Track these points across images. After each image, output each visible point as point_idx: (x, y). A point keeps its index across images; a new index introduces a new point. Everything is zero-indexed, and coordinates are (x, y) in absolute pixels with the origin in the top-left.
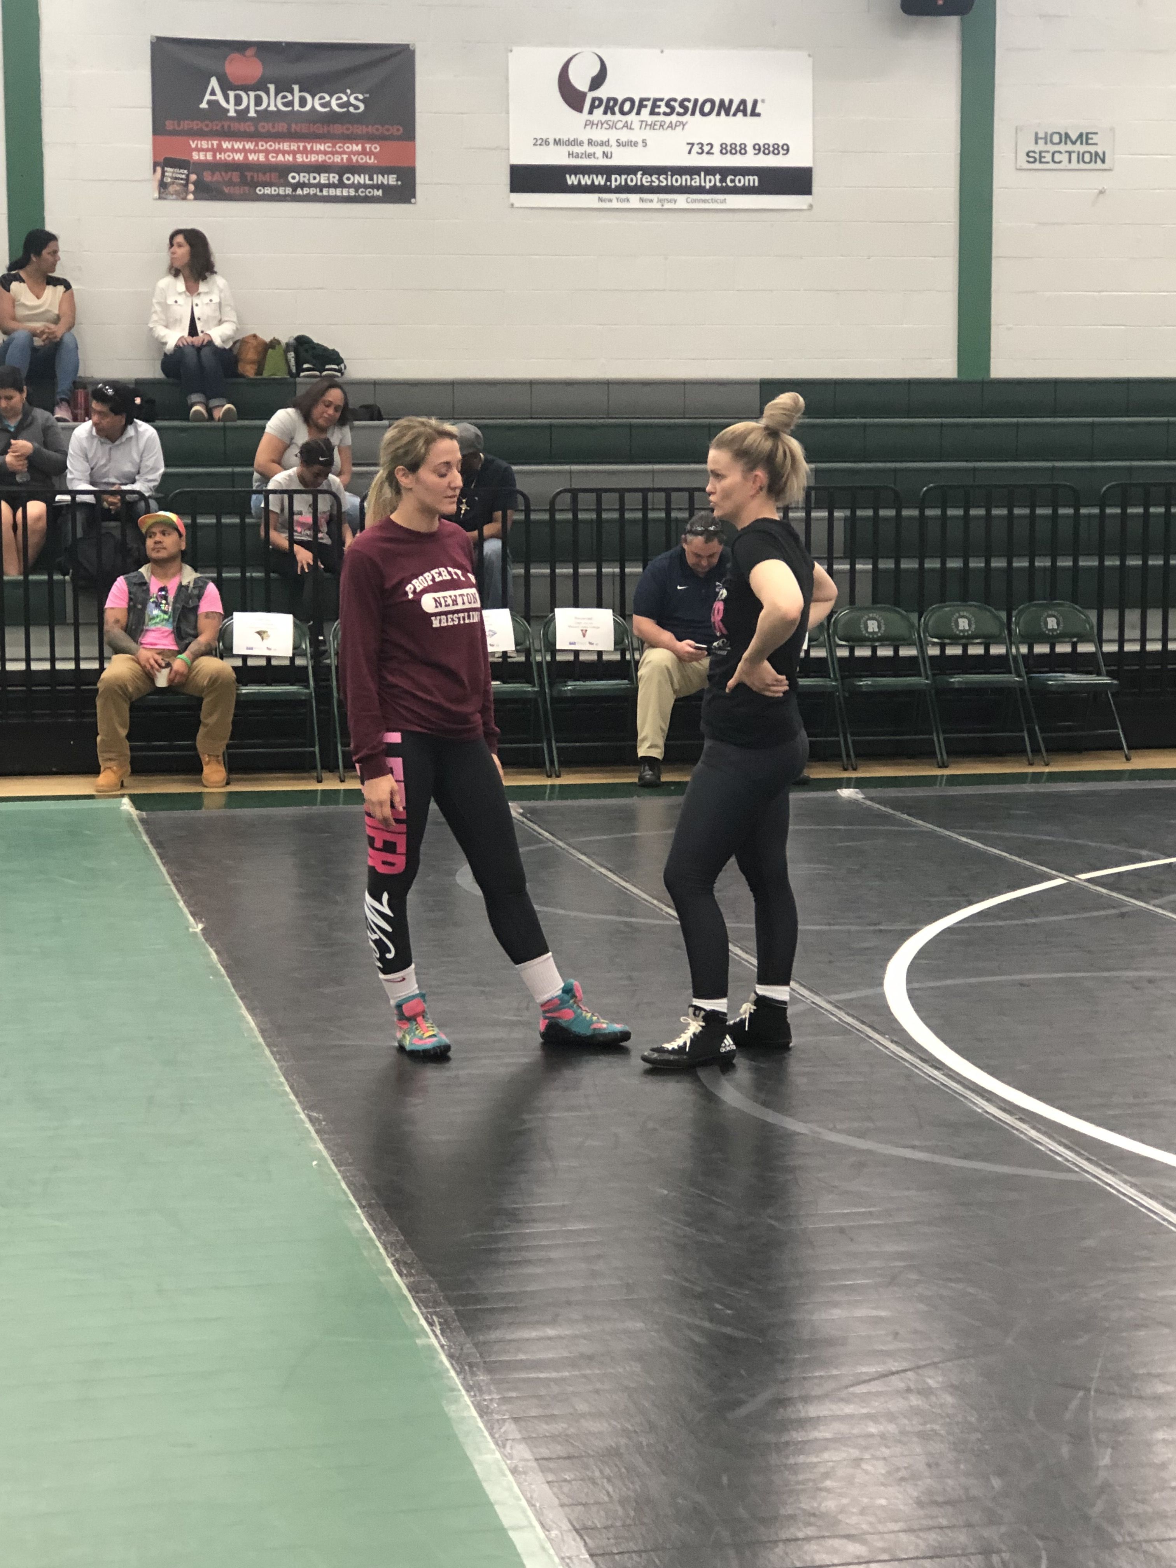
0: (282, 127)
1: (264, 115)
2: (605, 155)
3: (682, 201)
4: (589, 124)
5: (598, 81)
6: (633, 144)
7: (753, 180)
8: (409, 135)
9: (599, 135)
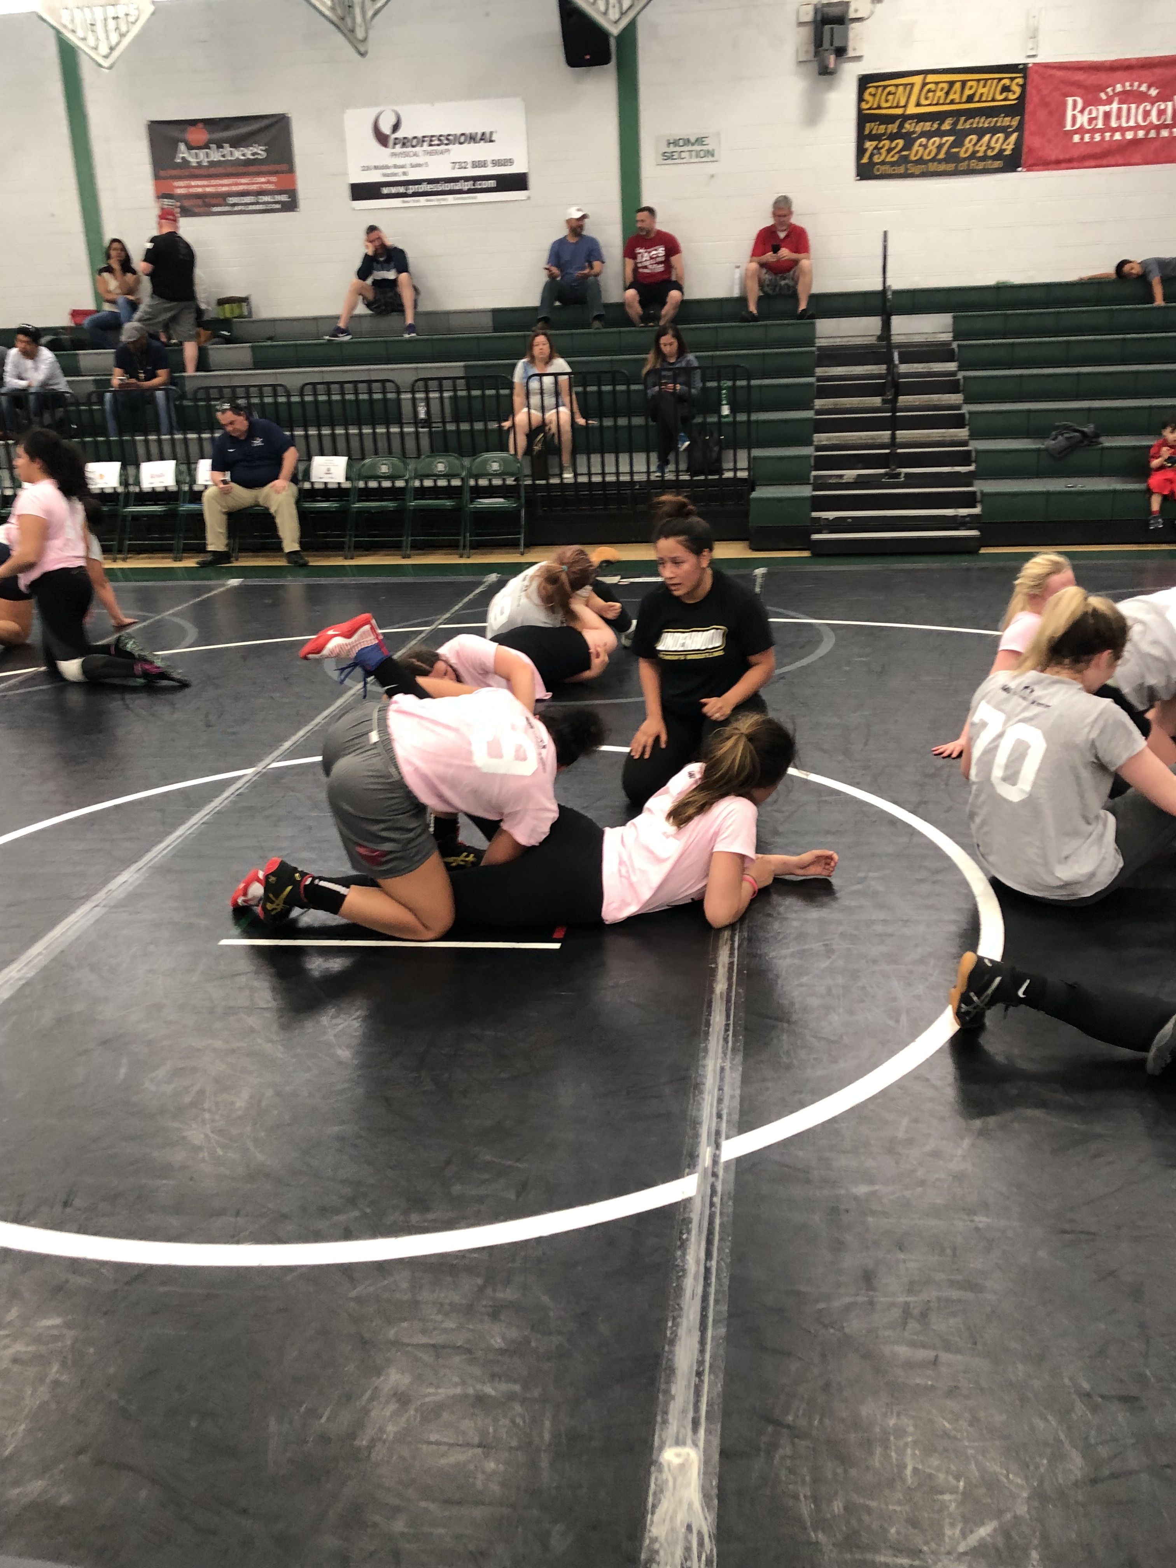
0: (221, 170)
1: (212, 164)
2: (405, 174)
3: (450, 199)
4: (394, 155)
5: (396, 127)
6: (418, 165)
7: (492, 183)
8: (291, 170)
9: (400, 161)
